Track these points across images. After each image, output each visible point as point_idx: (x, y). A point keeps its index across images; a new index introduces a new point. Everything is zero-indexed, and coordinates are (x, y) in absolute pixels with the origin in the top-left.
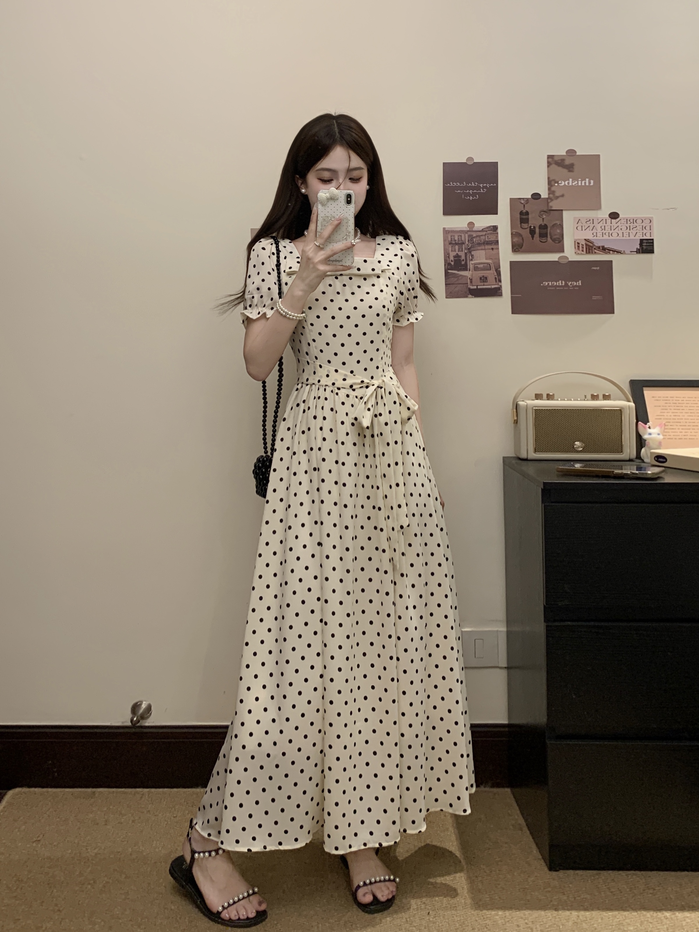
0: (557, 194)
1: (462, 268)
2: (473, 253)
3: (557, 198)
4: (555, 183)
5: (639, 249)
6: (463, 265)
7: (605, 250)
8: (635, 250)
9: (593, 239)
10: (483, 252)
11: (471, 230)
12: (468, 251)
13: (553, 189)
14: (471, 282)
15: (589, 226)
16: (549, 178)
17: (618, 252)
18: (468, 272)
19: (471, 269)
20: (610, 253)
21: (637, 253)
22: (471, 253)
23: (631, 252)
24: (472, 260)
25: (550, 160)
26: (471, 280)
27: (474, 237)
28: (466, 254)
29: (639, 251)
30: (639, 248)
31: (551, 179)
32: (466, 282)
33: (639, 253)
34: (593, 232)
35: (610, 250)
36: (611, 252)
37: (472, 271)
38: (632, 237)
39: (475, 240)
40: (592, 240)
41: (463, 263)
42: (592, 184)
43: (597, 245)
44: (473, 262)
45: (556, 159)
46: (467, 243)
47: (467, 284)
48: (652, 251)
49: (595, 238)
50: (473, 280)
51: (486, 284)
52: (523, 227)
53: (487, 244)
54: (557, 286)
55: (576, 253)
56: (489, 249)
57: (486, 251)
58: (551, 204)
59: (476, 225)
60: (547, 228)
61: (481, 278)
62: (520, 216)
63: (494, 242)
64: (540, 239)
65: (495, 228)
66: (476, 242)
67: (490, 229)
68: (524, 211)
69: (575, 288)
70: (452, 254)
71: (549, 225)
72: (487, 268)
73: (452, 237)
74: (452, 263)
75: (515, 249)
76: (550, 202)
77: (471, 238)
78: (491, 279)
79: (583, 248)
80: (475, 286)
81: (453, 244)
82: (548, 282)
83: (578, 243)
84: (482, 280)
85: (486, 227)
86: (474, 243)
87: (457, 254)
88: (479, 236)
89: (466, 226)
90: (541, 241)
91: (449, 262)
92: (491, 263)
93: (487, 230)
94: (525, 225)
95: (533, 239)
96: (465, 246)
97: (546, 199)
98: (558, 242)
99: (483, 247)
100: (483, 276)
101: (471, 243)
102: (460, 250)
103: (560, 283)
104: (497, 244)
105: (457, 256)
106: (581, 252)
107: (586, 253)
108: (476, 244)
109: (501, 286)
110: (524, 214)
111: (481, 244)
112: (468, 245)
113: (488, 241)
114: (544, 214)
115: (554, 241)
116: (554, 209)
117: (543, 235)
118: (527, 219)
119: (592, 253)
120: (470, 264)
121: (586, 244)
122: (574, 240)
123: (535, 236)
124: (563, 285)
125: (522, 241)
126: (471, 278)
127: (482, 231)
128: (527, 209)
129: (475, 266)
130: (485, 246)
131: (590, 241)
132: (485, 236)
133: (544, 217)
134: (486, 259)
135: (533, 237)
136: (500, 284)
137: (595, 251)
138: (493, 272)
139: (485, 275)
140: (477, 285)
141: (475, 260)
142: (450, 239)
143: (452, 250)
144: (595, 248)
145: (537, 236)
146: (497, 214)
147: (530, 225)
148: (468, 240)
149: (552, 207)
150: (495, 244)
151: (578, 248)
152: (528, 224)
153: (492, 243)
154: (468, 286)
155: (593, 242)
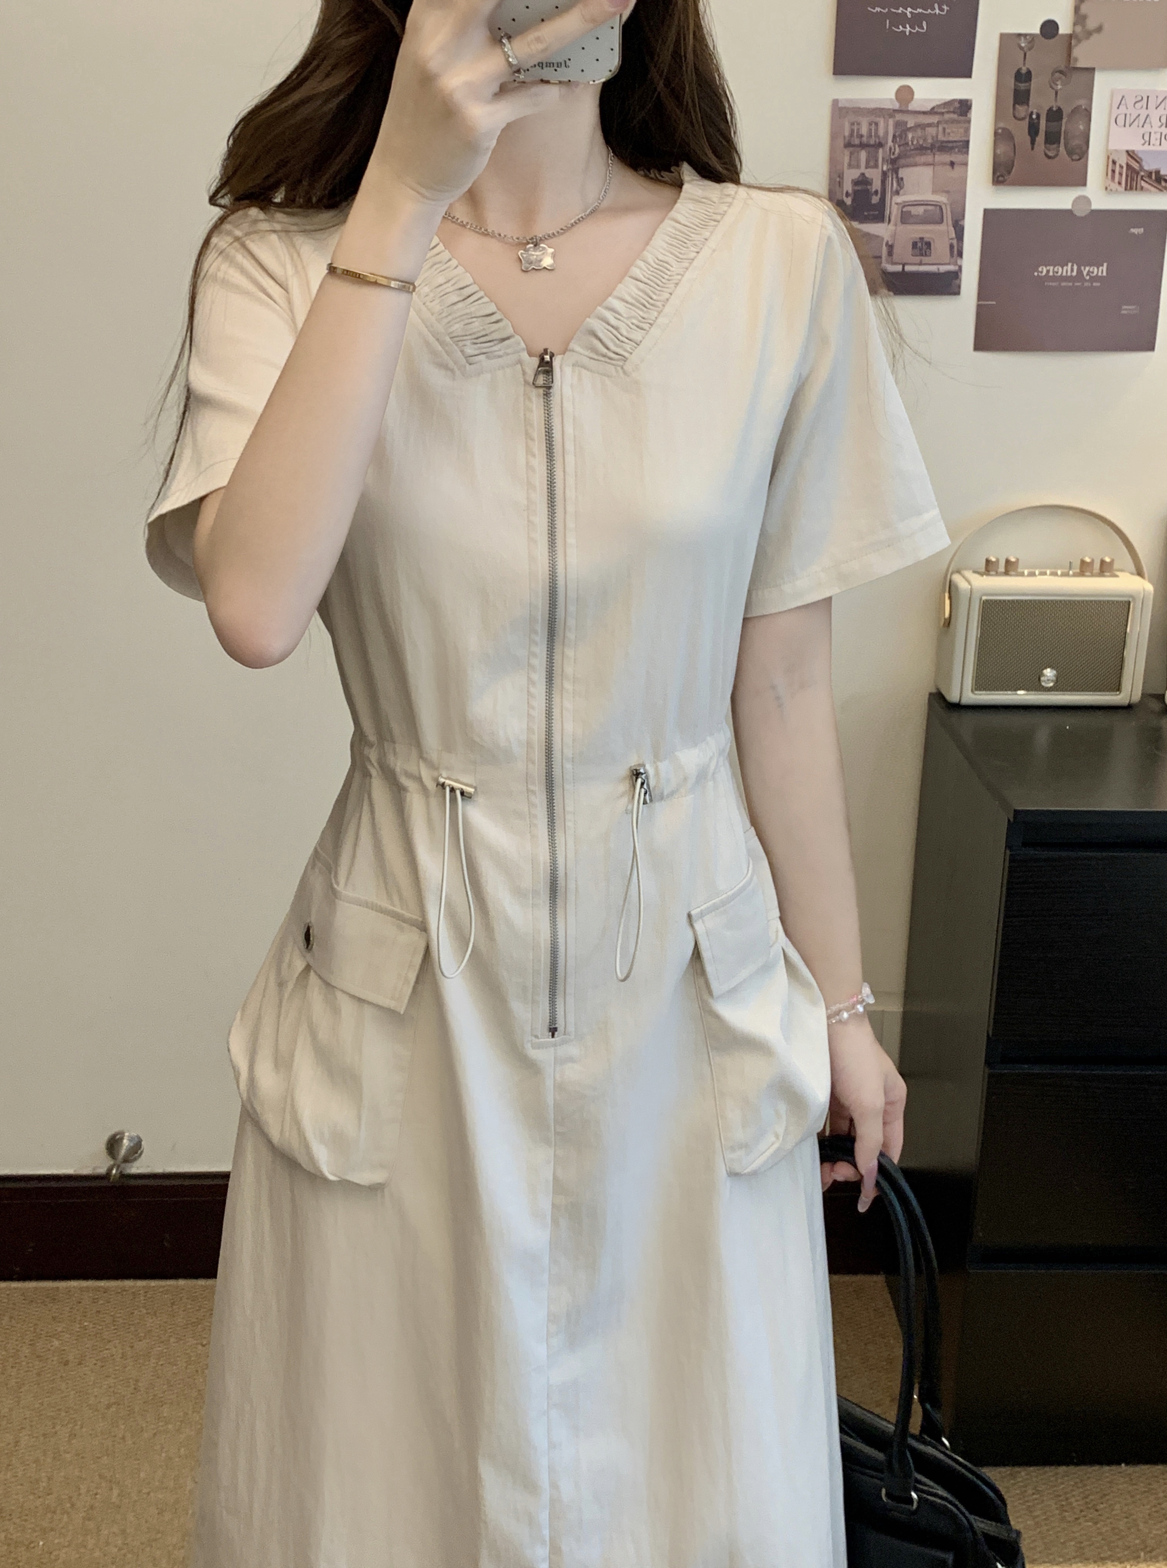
2: (902, 173)
3: (1089, 34)
6: (874, 207)
7: (1159, 183)
9: (1144, 152)
10: (928, 172)
11: (903, 108)
12: (890, 166)
13: (1084, 11)
14: (890, 253)
15: (1139, 115)
18: (885, 226)
19: (893, 218)
22: (897, 173)
24: (897, 193)
26: (890, 248)
27: (911, 128)
28: (884, 174)
34: (1142, 131)
37: (896, 225)
39: (910, 136)
40: (1140, 155)
41: (875, 200)
43: (1146, 168)
44: (899, 199)
46: (890, 143)
47: (880, 257)
49: (1146, 147)
50: (896, 250)
51: (925, 259)
52: (1017, 115)
53: (938, 151)
54: (1063, 278)
55: (1106, 188)
56: (944, 164)
57: (937, 168)
58: (1076, 52)
59: (916, 96)
60: (1060, 118)
61: (915, 245)
62: (1015, 85)
63: (958, 144)
64: (1045, 147)
65: (964, 107)
66: (912, 142)
67: (952, 110)
68: (1024, 71)
69: (1094, 284)
70: (851, 175)
71: (1066, 111)
72: (935, 216)
73: (853, 127)
74: (853, 200)
75: (998, 177)
76: (1076, 45)
77: (902, 130)
78: (940, 248)
79: (1121, 174)
80: (900, 264)
81: (854, 146)
82: (1048, 268)
83: (1114, 162)
84: (916, 248)
85: (943, 102)
86: (907, 144)
87: (863, 174)
88: (922, 127)
89: (893, 96)
90: (1046, 155)
91: (840, 198)
92: (945, 204)
93: (943, 111)
94: (1022, 110)
95: (1033, 149)
96: (884, 152)
97: (1070, 36)
98: (1078, 157)
99: (929, 158)
100: (922, 239)
101: (899, 146)
102: (872, 163)
103: (1069, 270)
104: (964, 150)
105: (862, 182)
106: (1114, 186)
107: (1126, 189)
108: (912, 148)
109: (960, 267)
110: (1023, 77)
111: (926, 148)
112: (893, 150)
113: (943, 142)
114: (1060, 78)
115: (1070, 153)
116: (1079, 65)
117: (1052, 138)
118: (1028, 92)
119: (1136, 189)
120: (893, 203)
121: (1128, 165)
122: (1107, 150)
123: (1037, 139)
124: (1074, 273)
125: (1012, 155)
126: (890, 243)
127: (933, 112)
128: (1030, 65)
129: (902, 211)
130: (934, 154)
131: (1136, 155)
132: (938, 127)
133: (1059, 87)
134: (934, 192)
135: (1033, 142)
136: (959, 262)
137: (1143, 183)
138: (946, 229)
139: (927, 236)
140: (905, 261)
141: (904, 194)
142: (847, 133)
143: (850, 166)
144: (1142, 173)
145: (1041, 138)
146: (969, 75)
147: (1030, 110)
148: (894, 136)
149: (1076, 60)
150: (959, 151)
151: (1113, 171)
152: (1028, 105)
153: (952, 148)
154: (881, 263)
155: (1141, 160)
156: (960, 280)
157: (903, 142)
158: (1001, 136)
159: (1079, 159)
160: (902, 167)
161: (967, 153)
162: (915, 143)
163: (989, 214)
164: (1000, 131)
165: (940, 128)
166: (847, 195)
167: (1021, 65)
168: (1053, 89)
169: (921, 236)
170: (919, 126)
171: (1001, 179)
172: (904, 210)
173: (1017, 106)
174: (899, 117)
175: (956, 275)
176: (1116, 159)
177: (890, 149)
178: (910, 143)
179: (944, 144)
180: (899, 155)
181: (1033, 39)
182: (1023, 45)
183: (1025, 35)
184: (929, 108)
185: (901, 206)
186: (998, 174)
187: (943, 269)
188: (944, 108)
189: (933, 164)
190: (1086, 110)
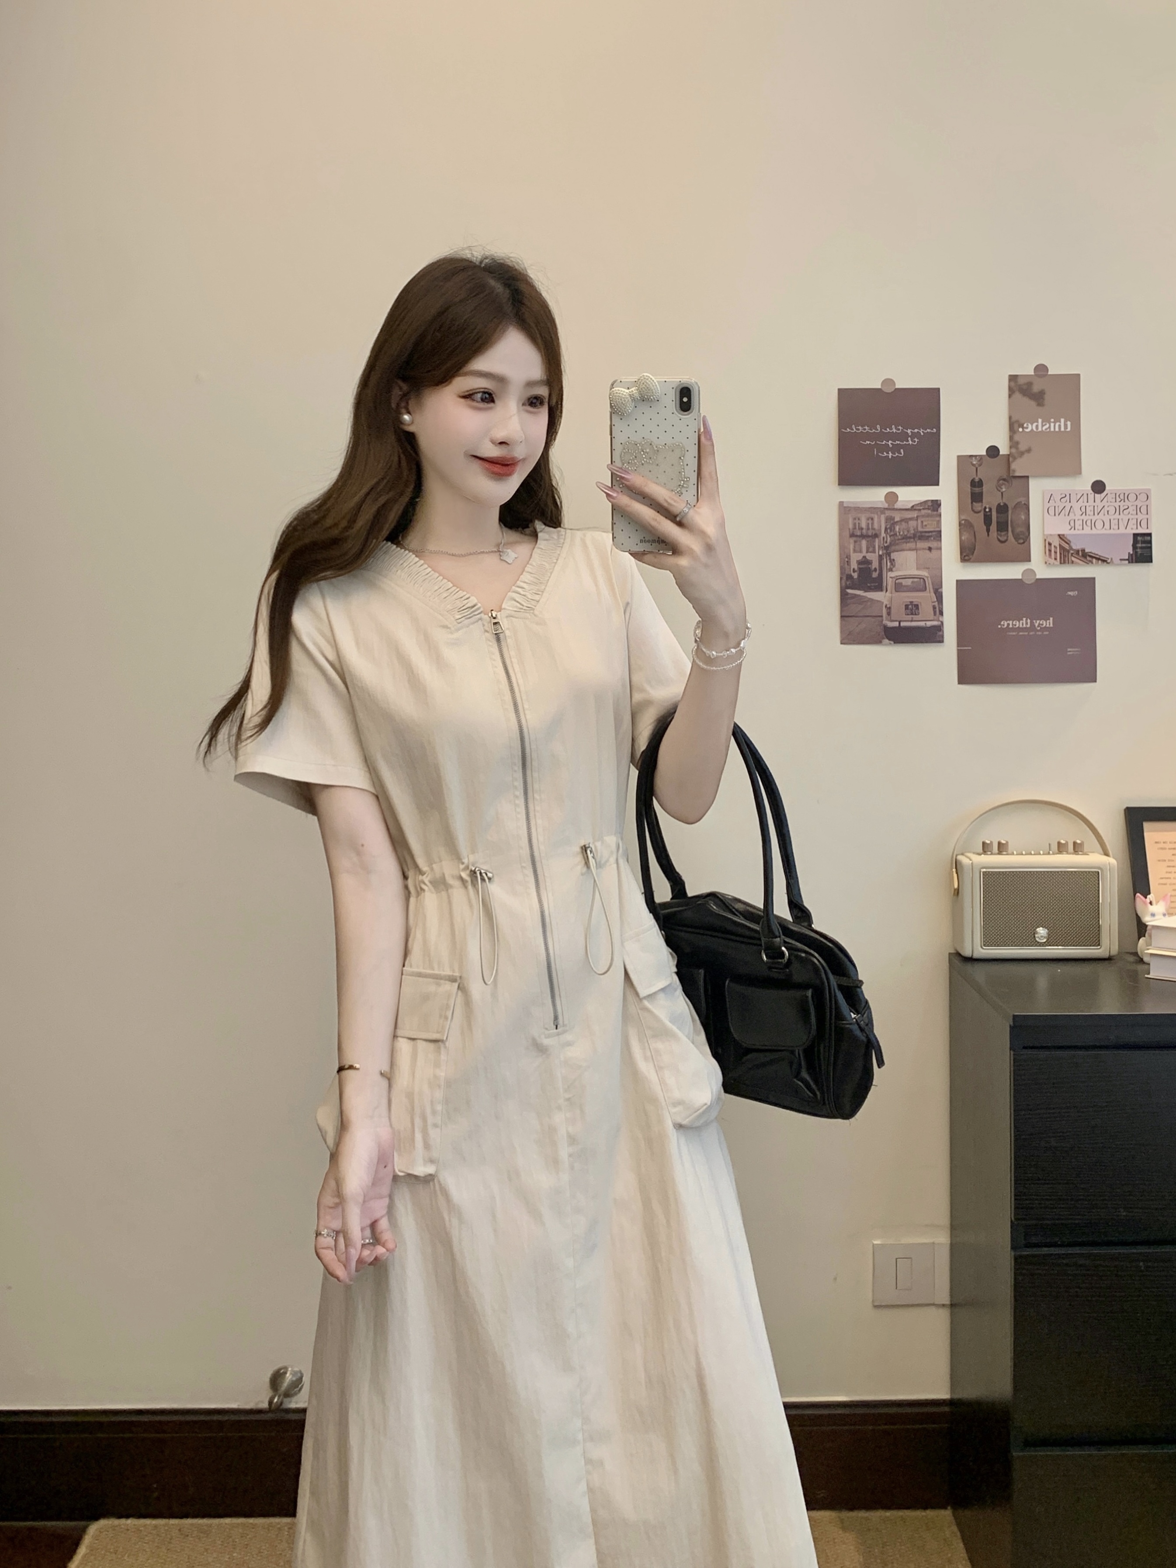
0: (1022, 447)
1: (872, 585)
2: (894, 555)
3: (1022, 454)
4: (1019, 427)
5: (1132, 555)
6: (874, 580)
7: (1086, 558)
8: (1127, 557)
9: (1069, 535)
10: (913, 554)
11: (891, 507)
12: (885, 551)
13: (1017, 438)
14: (889, 614)
15: (1064, 508)
16: (1010, 418)
17: (1104, 561)
18: (883, 593)
19: (889, 588)
20: (1092, 563)
21: (1129, 562)
22: (890, 556)
23: (1121, 560)
24: (891, 570)
25: (1013, 384)
26: (889, 609)
27: (897, 522)
28: (881, 557)
29: (1132, 559)
30: (1131, 553)
31: (1014, 419)
32: (880, 615)
33: (1132, 562)
34: (1069, 518)
35: (1092, 557)
36: (1094, 560)
37: (891, 593)
38: (1122, 530)
39: (897, 528)
40: (1069, 538)
41: (875, 575)
42: (1069, 429)
43: (1074, 547)
44: (891, 574)
45: (1021, 381)
46: (883, 534)
47: (882, 616)
48: (1148, 559)
49: (1073, 532)
50: (893, 611)
51: (915, 618)
52: (976, 510)
53: (919, 539)
54: (1020, 629)
55: (1046, 563)
56: (925, 549)
57: (919, 552)
58: (1013, 466)
59: (899, 499)
60: (1007, 511)
61: (907, 607)
62: (971, 489)
63: (934, 533)
64: (998, 534)
65: (935, 505)
66: (899, 533)
67: (927, 507)
68: (977, 480)
69: (1045, 633)
70: (855, 558)
71: (1011, 505)
72: (920, 585)
73: (855, 521)
74: (859, 576)
75: (965, 556)
76: (1013, 461)
77: (891, 524)
78: (926, 609)
79: (1056, 552)
80: (896, 621)
81: (857, 536)
82: (1008, 622)
83: (1050, 544)
84: (908, 609)
85: (919, 502)
86: (896, 534)
87: (864, 557)
88: (906, 520)
89: (883, 499)
90: (999, 540)
91: (849, 573)
92: (927, 577)
93: (921, 508)
94: (978, 506)
95: (988, 535)
96: (879, 542)
97: (1009, 455)
98: (1022, 541)
99: (911, 545)
100: (911, 602)
101: (890, 536)
102: (871, 549)
103: (1024, 623)
104: (938, 539)
105: (865, 562)
106: (1052, 561)
107: (1061, 563)
108: (900, 537)
109: (942, 623)
110: (977, 484)
111: (910, 538)
112: (885, 540)
113: (921, 532)
114: (1003, 484)
115: (1017, 538)
116: (1017, 474)
117: (1003, 527)
118: (981, 494)
119: (1068, 563)
120: (888, 578)
121: (1060, 545)
122: (1044, 535)
123: (991, 528)
124: (1029, 626)
125: (973, 540)
126: (888, 606)
127: (913, 508)
128: (980, 475)
129: (895, 583)
130: (916, 543)
131: (1066, 538)
132: (917, 520)
133: (1004, 490)
134: (918, 569)
135: (988, 530)
136: (941, 619)
137: (1073, 559)
138: (930, 595)
139: (915, 601)
140: (899, 619)
141: (896, 571)
142: (851, 526)
143: (855, 551)
144: (1072, 552)
145: (994, 527)
146: (938, 484)
147: (984, 506)
148: (886, 529)
149: (1014, 471)
150: (934, 539)
151: (1050, 551)
152: (982, 502)
153: (930, 536)
154: (882, 620)
155: (1070, 542)
156: (943, 632)
157: (892, 533)
158: (964, 526)
159: (1024, 543)
160: (893, 552)
161: (941, 540)
162: (901, 533)
163: (960, 584)
164: (963, 522)
165: (919, 521)
166: (854, 571)
167: (975, 476)
168: (1000, 491)
169: (911, 600)
170: (902, 521)
171: (966, 558)
172: (897, 581)
173: (974, 503)
174: (888, 513)
175: (939, 628)
176: (1051, 542)
177: (884, 538)
178: (898, 534)
179: (923, 534)
180: (890, 543)
181: (981, 459)
182: (975, 463)
183: (976, 456)
184: (909, 506)
185: (895, 580)
186: (965, 554)
187: (929, 624)
188: (921, 506)
189: (916, 549)
190: (1025, 504)
